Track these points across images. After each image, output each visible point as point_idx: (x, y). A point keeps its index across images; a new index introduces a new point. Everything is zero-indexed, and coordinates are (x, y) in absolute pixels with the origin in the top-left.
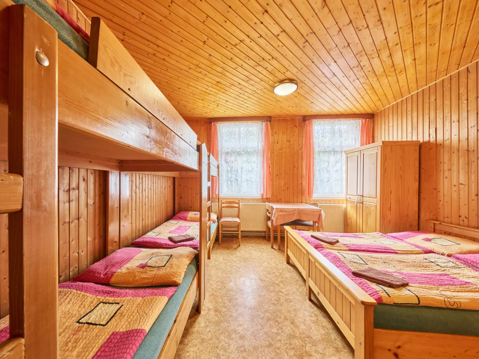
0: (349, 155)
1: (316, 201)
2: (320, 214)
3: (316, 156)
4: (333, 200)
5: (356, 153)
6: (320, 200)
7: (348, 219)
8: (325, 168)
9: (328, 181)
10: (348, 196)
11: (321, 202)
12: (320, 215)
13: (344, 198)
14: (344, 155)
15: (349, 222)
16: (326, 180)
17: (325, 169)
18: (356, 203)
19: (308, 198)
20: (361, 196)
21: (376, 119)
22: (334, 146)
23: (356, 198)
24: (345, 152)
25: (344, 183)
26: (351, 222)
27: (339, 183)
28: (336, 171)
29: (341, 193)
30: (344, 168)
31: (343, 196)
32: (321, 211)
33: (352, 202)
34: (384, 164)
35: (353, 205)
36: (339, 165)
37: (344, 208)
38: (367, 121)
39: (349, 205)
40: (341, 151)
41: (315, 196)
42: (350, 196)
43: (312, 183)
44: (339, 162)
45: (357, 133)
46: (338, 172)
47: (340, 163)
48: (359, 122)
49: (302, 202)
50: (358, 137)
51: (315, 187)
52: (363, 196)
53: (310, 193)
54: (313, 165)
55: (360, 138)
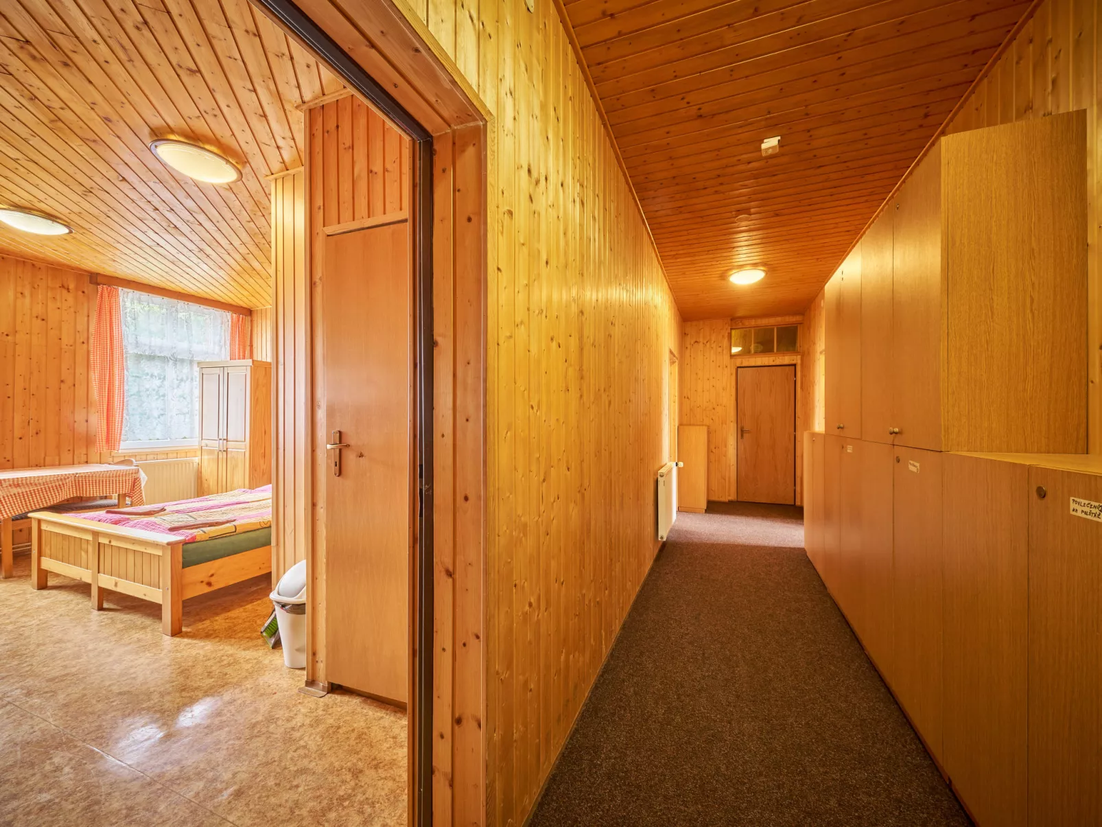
0: (205, 371)
1: (130, 456)
2: (135, 479)
3: (130, 363)
4: (172, 452)
5: (217, 371)
6: (140, 454)
7: (204, 481)
8: (154, 390)
9: (162, 415)
10: (204, 443)
11: (144, 457)
12: (136, 481)
13: (197, 447)
14: (196, 369)
15: (205, 486)
16: (156, 414)
17: (154, 392)
18: (216, 453)
19: (105, 450)
20: (224, 439)
21: (255, 318)
22: (175, 351)
23: (215, 445)
24: (199, 363)
25: (197, 419)
26: (209, 485)
27: (186, 420)
28: (180, 396)
29: (191, 438)
30: (197, 392)
31: (195, 443)
32: (137, 472)
33: (211, 452)
34: (255, 392)
35: (211, 457)
36: (186, 386)
37: (195, 465)
38: (241, 319)
39: (205, 457)
40: (191, 362)
41: (125, 446)
42: (207, 441)
43: (117, 419)
44: (185, 382)
45: (223, 333)
46: (184, 398)
47: (188, 382)
48: (228, 316)
49: (87, 462)
50: (225, 342)
51: (127, 429)
52: (227, 440)
53: (111, 440)
54: (122, 382)
55: (228, 343)
